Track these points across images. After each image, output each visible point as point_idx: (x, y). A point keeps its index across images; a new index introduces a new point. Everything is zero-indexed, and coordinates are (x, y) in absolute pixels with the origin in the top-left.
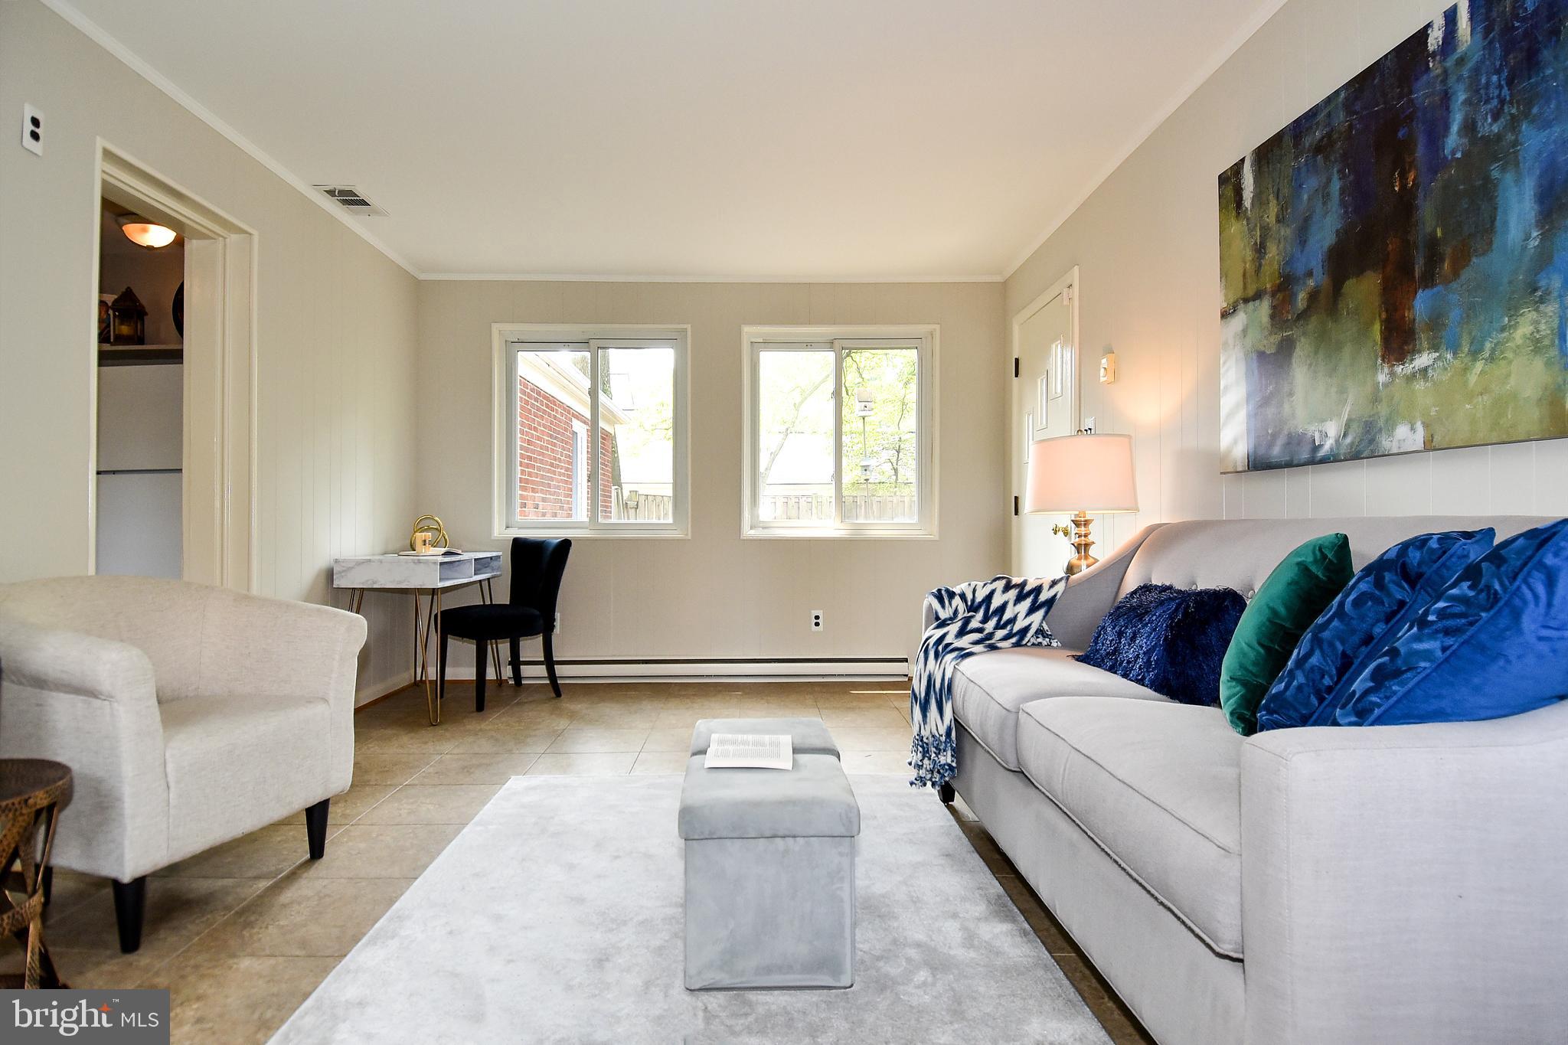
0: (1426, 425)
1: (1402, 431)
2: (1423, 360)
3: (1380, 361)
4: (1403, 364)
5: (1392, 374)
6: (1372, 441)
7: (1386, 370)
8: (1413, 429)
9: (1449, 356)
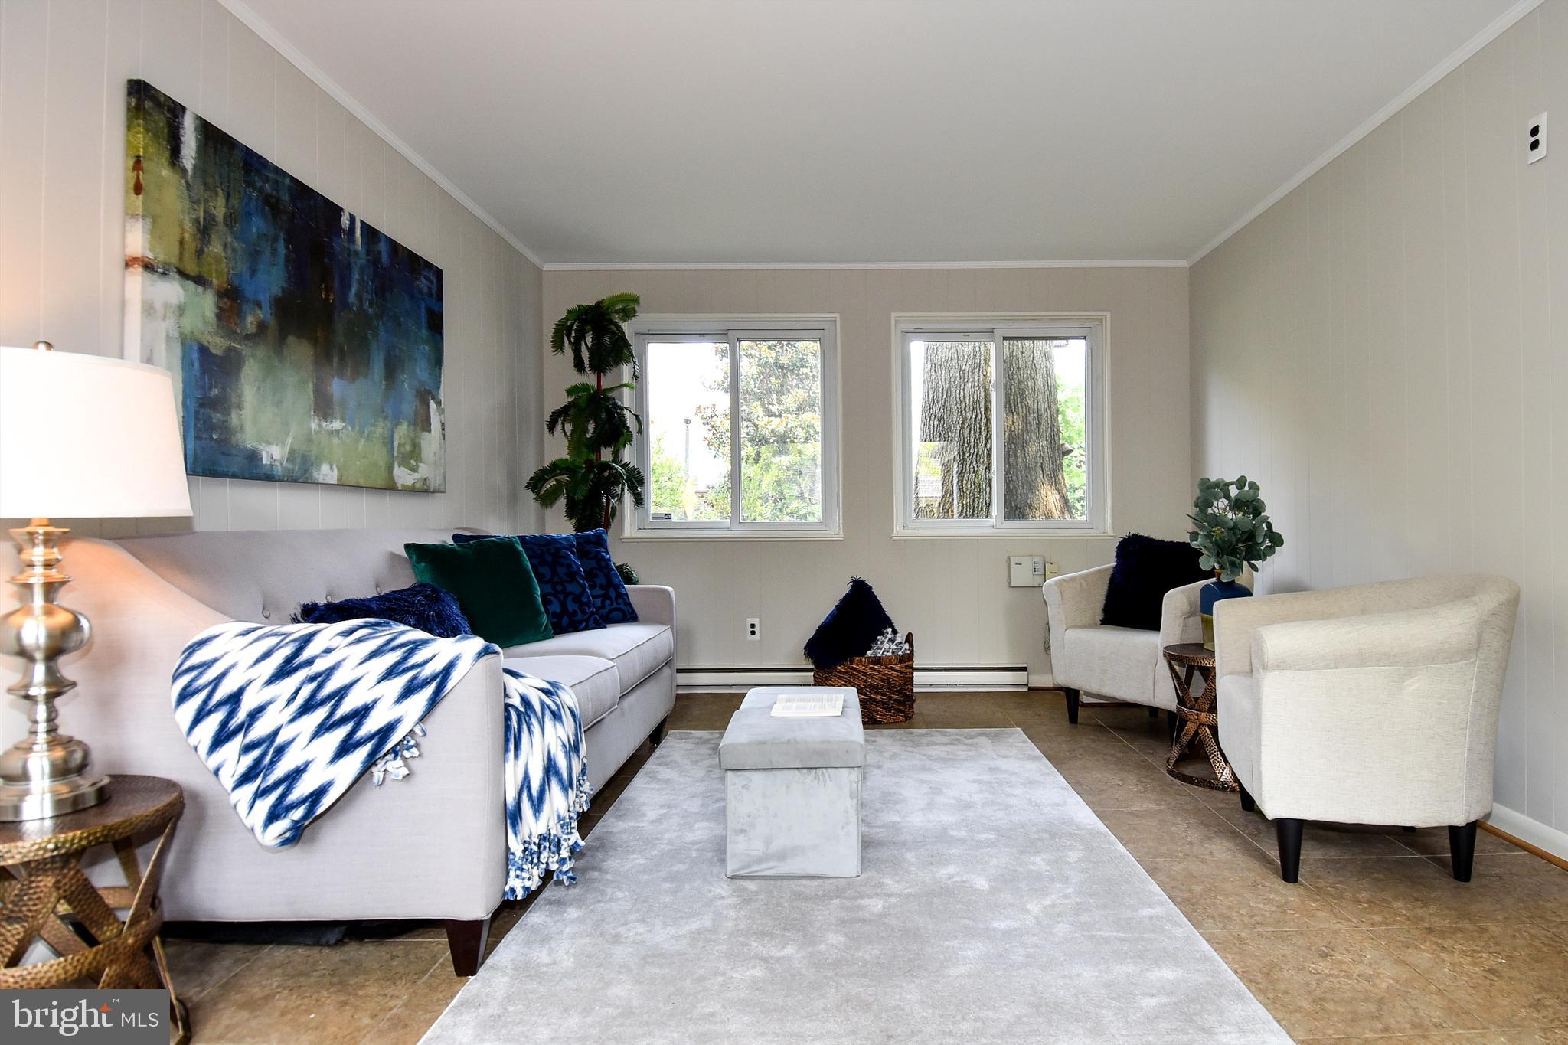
0: (339, 468)
1: (325, 468)
2: (337, 424)
3: (312, 413)
4: (326, 422)
5: (320, 426)
6: (306, 471)
7: (316, 421)
8: (331, 469)
9: (350, 428)
